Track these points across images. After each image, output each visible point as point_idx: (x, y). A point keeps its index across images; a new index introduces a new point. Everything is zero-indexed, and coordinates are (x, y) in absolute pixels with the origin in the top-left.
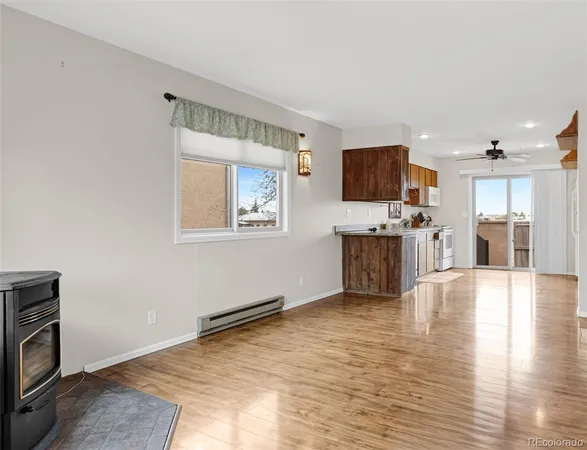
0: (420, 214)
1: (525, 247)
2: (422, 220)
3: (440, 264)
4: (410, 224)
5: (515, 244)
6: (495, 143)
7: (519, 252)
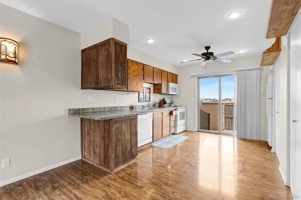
0: (164, 100)
1: (231, 117)
2: (165, 103)
3: (175, 130)
4: (157, 105)
5: (225, 114)
6: (207, 48)
7: (227, 119)
